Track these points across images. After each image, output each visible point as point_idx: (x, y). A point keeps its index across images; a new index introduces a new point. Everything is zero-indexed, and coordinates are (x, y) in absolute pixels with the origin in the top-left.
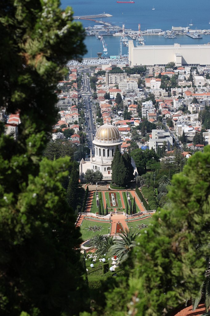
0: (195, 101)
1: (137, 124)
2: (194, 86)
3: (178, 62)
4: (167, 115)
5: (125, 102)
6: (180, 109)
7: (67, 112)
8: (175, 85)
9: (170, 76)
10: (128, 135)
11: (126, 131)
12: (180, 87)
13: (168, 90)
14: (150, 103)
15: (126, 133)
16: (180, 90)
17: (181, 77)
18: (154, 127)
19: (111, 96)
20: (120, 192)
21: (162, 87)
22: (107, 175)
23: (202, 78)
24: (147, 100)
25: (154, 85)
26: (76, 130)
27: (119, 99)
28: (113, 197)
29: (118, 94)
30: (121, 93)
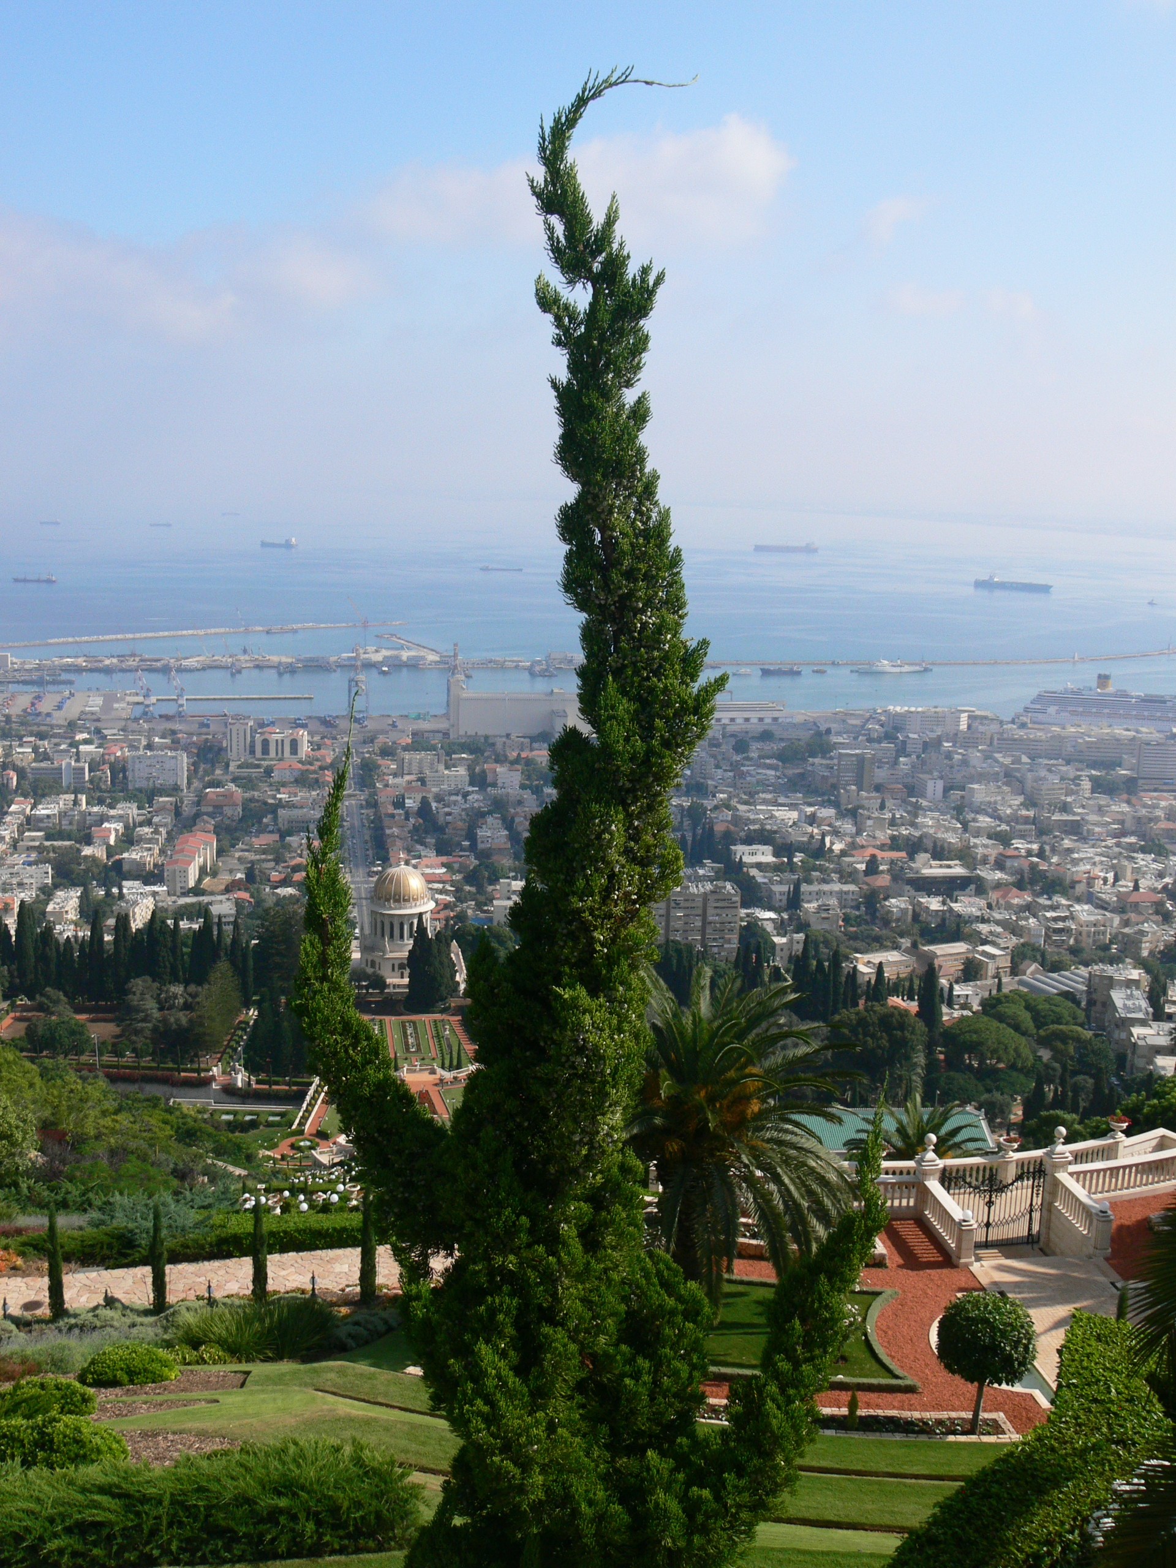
5: (441, 820)
9: (542, 760)
10: (444, 891)
11: (439, 882)
13: (537, 790)
15: (440, 886)
18: (503, 874)
19: (409, 803)
20: (429, 1019)
21: (523, 785)
22: (398, 982)
24: (490, 812)
25: (507, 779)
27: (424, 809)
28: (410, 1031)
29: (424, 798)
30: (430, 796)
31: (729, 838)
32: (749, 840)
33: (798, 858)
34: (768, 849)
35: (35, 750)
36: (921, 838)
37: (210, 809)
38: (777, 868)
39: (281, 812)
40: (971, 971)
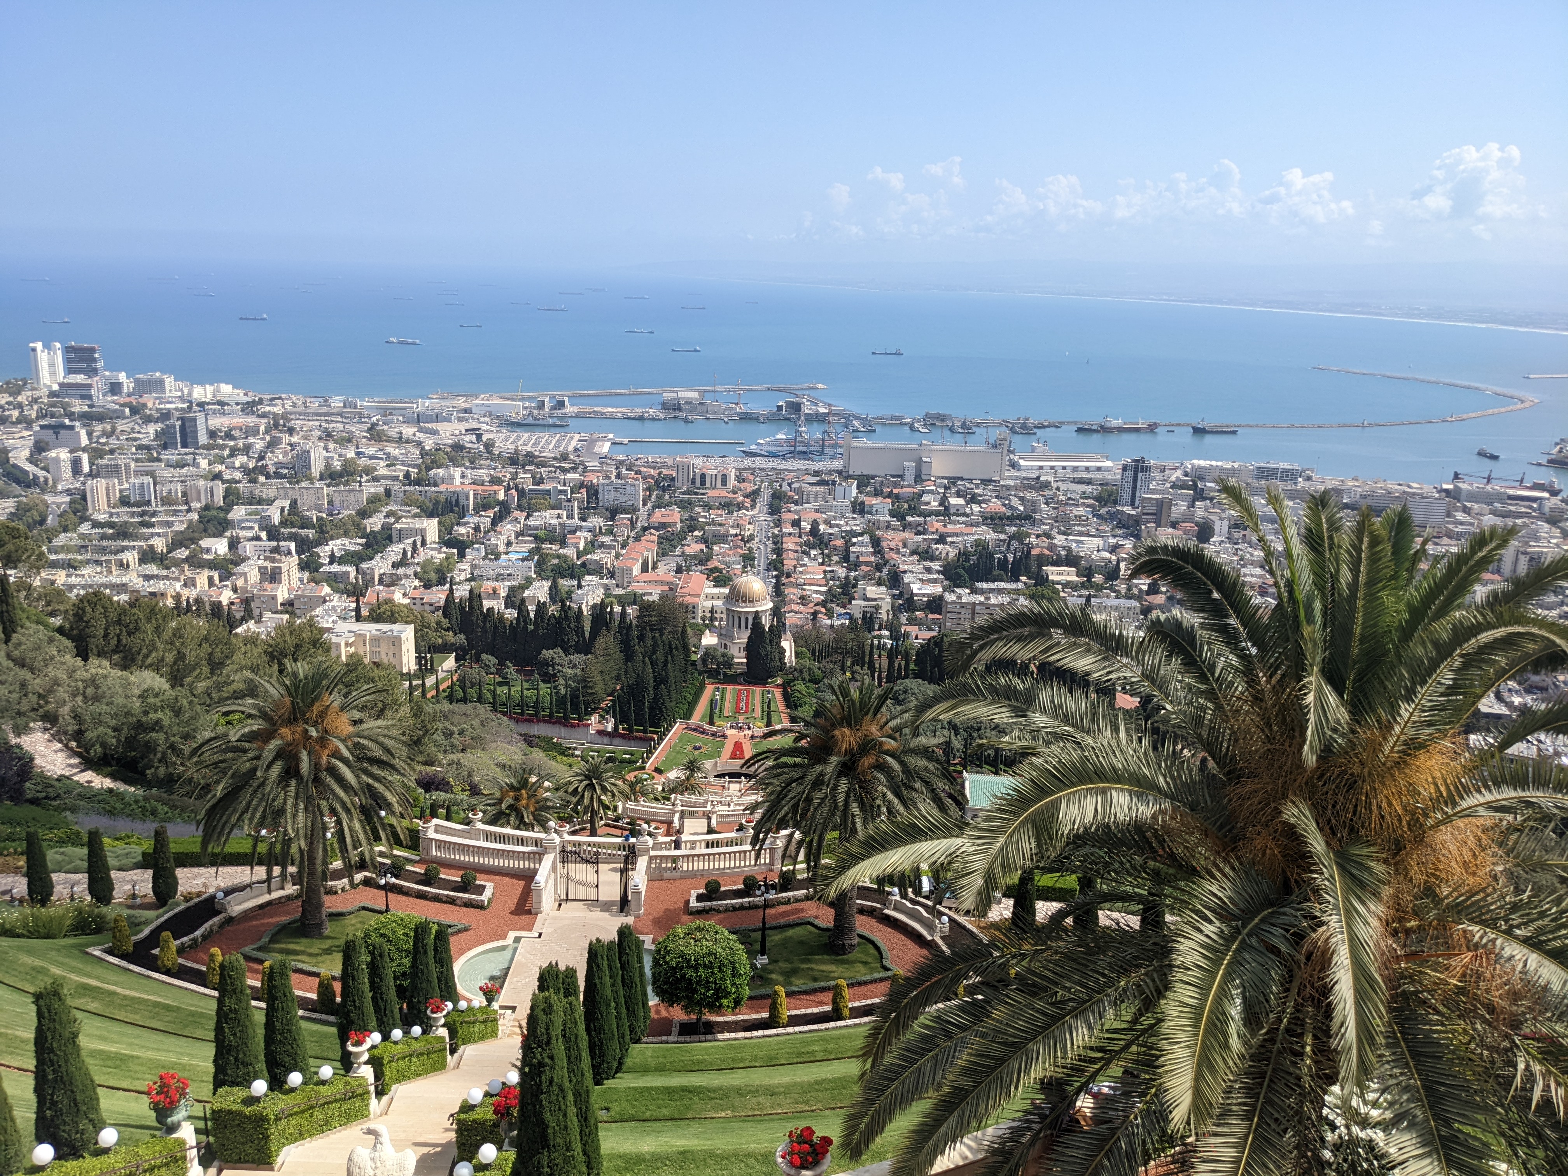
0: (942, 540)
2: (947, 513)
3: (927, 472)
4: (892, 561)
5: (827, 538)
6: (914, 553)
7: (725, 546)
8: (914, 510)
12: (921, 514)
13: (901, 517)
14: (866, 538)
16: (921, 519)
17: (925, 498)
19: (804, 524)
20: (758, 690)
21: (892, 513)
22: (740, 659)
23: (961, 501)
24: (861, 534)
25: (881, 506)
27: (814, 531)
28: (743, 697)
29: (815, 521)
30: (820, 520)
31: (1043, 560)
32: (1058, 563)
33: (1096, 578)
34: (1073, 570)
35: (534, 475)
37: (657, 524)
38: (1076, 586)
39: (708, 528)
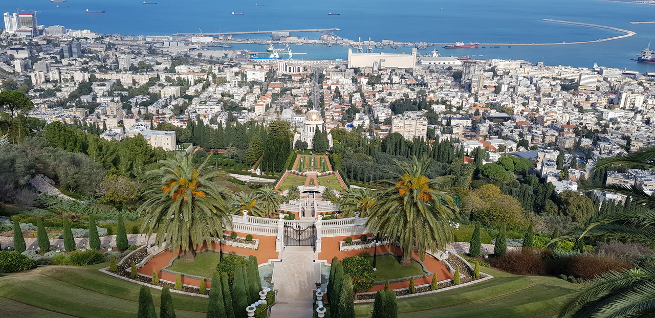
0: (390, 94)
1: (347, 109)
2: (391, 83)
3: (383, 66)
4: (369, 103)
5: (342, 94)
6: (378, 100)
7: (300, 98)
8: (378, 82)
9: (376, 75)
10: (339, 116)
12: (381, 84)
13: (373, 85)
14: (359, 93)
15: (337, 114)
16: (381, 86)
17: (382, 76)
18: (358, 111)
19: (332, 88)
20: (318, 157)
21: (368, 83)
22: (310, 145)
23: (398, 78)
24: (356, 92)
25: (364, 81)
26: (304, 110)
27: (337, 91)
28: (312, 160)
29: (337, 87)
30: (339, 86)
31: (431, 102)
32: (437, 103)
33: (454, 110)
34: (444, 107)
35: (219, 69)
36: (495, 104)
37: (271, 89)
38: (445, 113)
39: (293, 90)
40: (502, 148)
